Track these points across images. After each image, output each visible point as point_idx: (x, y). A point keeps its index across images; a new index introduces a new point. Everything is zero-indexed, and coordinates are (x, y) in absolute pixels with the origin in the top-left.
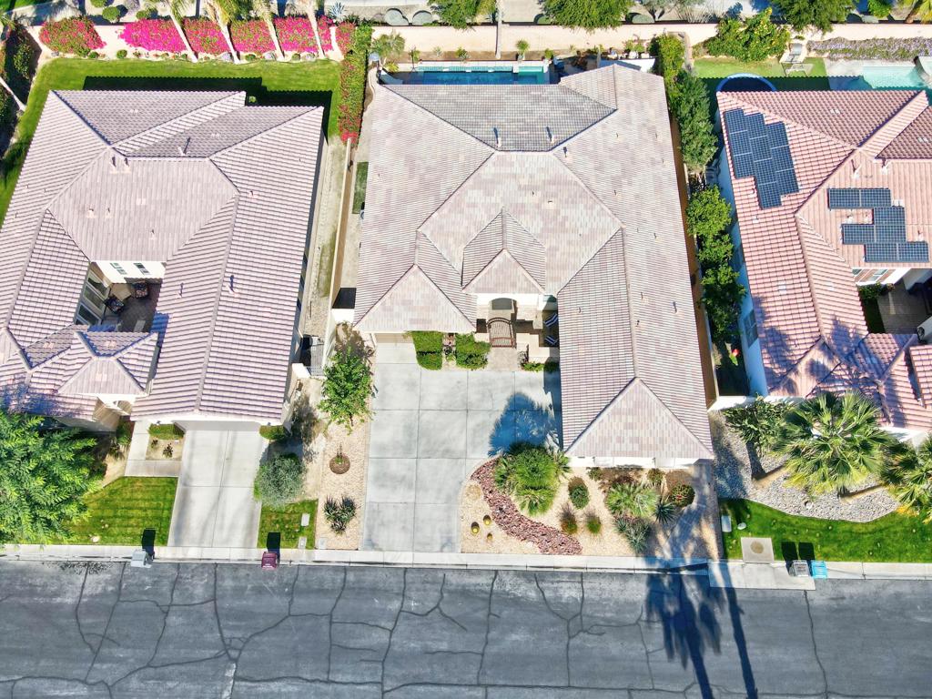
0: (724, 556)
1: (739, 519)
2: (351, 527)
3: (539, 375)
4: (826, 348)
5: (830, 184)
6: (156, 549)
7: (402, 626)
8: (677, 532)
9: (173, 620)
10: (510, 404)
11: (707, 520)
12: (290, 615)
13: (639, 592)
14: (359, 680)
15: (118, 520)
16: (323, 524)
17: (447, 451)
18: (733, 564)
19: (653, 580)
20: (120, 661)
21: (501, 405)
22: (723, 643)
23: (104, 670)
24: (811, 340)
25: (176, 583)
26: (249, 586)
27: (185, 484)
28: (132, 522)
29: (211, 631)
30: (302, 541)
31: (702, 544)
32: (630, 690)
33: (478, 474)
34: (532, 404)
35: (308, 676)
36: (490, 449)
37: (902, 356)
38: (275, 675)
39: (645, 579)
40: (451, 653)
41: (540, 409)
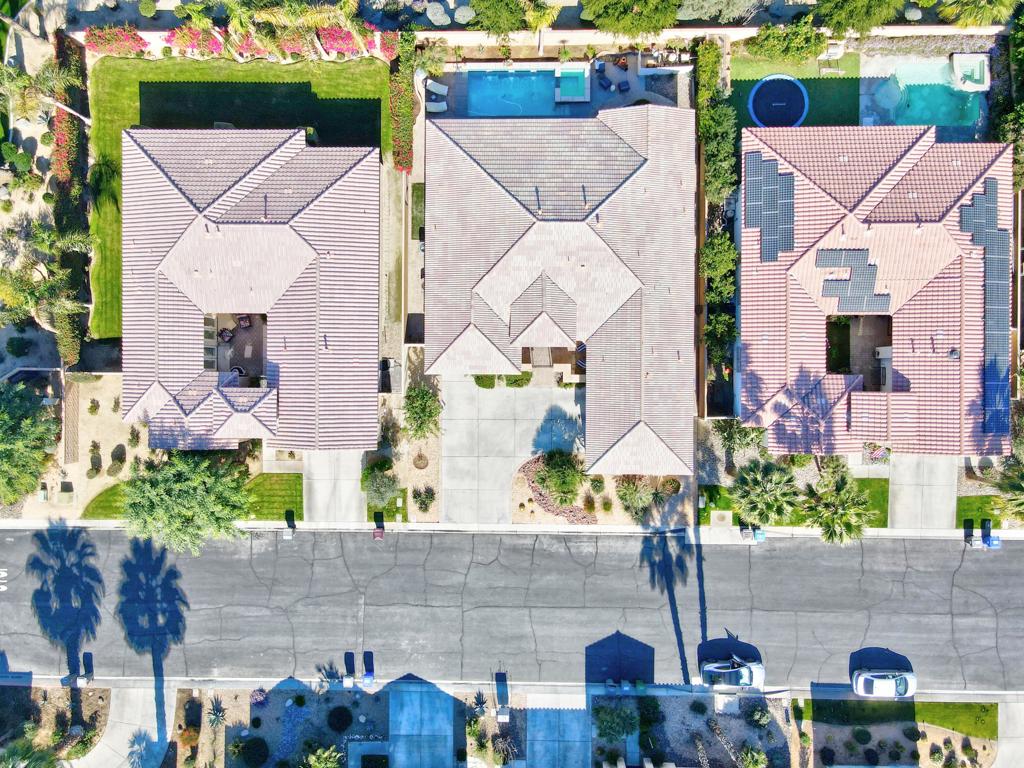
0: (698, 523)
1: (711, 499)
2: (433, 507)
3: (572, 391)
4: (789, 394)
5: (821, 245)
6: (296, 523)
7: (473, 572)
8: (666, 508)
9: (317, 569)
10: (548, 414)
11: (689, 500)
12: (396, 565)
13: (636, 547)
14: (446, 605)
15: (266, 504)
16: (413, 506)
17: (500, 451)
18: (703, 528)
19: (647, 540)
20: (287, 594)
21: (540, 415)
22: (689, 580)
23: (277, 600)
24: (778, 386)
25: (314, 546)
26: (366, 547)
27: (309, 479)
28: (276, 505)
29: (344, 576)
30: (399, 517)
31: (683, 516)
32: (624, 608)
33: (523, 469)
34: (565, 415)
35: (413, 603)
36: (533, 449)
37: (846, 397)
38: (391, 602)
39: (641, 539)
40: (506, 588)
41: (571, 419)
